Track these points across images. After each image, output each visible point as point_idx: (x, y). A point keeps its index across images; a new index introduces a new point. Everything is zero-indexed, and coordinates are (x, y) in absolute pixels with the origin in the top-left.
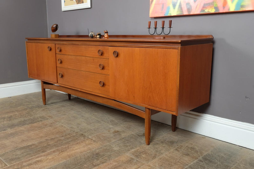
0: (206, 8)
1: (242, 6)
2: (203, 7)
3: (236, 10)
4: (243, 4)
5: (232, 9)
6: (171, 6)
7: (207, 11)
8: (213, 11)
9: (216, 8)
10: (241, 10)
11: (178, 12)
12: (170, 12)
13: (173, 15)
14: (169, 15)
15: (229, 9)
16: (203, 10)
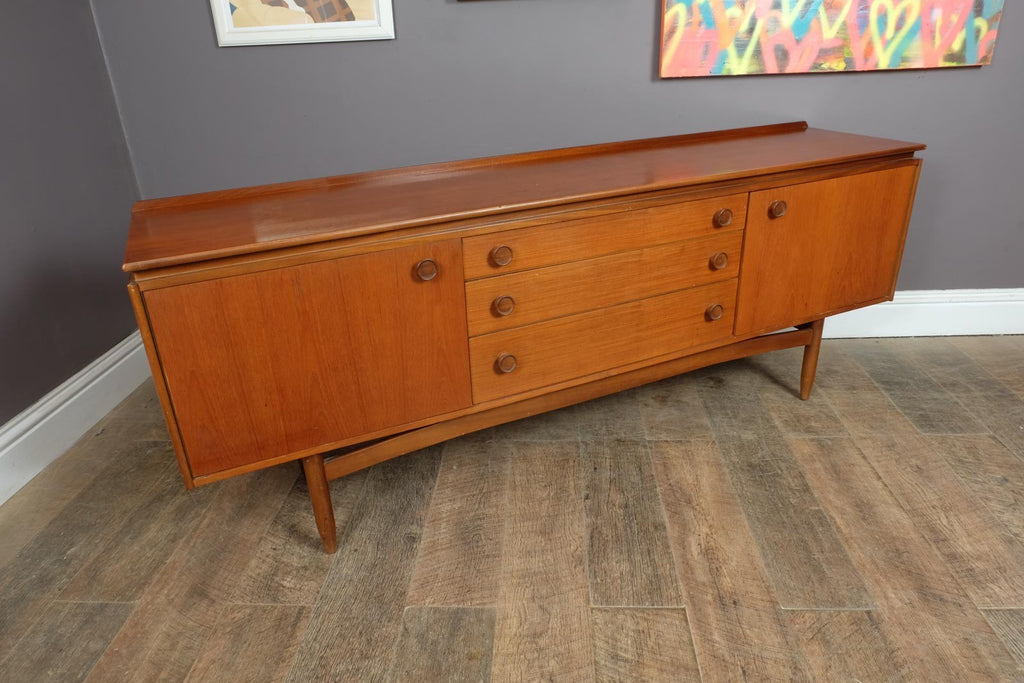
0: (826, 60)
1: (904, 60)
2: (818, 57)
3: (891, 68)
4: (906, 54)
5: (883, 65)
6: (732, 50)
7: (826, 66)
8: (840, 66)
9: (848, 61)
10: (901, 67)
11: (750, 65)
12: (727, 66)
13: (735, 73)
14: (724, 73)
15: (877, 65)
16: (816, 65)
